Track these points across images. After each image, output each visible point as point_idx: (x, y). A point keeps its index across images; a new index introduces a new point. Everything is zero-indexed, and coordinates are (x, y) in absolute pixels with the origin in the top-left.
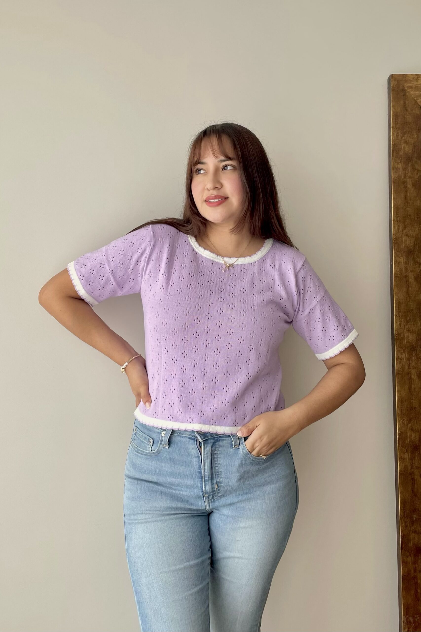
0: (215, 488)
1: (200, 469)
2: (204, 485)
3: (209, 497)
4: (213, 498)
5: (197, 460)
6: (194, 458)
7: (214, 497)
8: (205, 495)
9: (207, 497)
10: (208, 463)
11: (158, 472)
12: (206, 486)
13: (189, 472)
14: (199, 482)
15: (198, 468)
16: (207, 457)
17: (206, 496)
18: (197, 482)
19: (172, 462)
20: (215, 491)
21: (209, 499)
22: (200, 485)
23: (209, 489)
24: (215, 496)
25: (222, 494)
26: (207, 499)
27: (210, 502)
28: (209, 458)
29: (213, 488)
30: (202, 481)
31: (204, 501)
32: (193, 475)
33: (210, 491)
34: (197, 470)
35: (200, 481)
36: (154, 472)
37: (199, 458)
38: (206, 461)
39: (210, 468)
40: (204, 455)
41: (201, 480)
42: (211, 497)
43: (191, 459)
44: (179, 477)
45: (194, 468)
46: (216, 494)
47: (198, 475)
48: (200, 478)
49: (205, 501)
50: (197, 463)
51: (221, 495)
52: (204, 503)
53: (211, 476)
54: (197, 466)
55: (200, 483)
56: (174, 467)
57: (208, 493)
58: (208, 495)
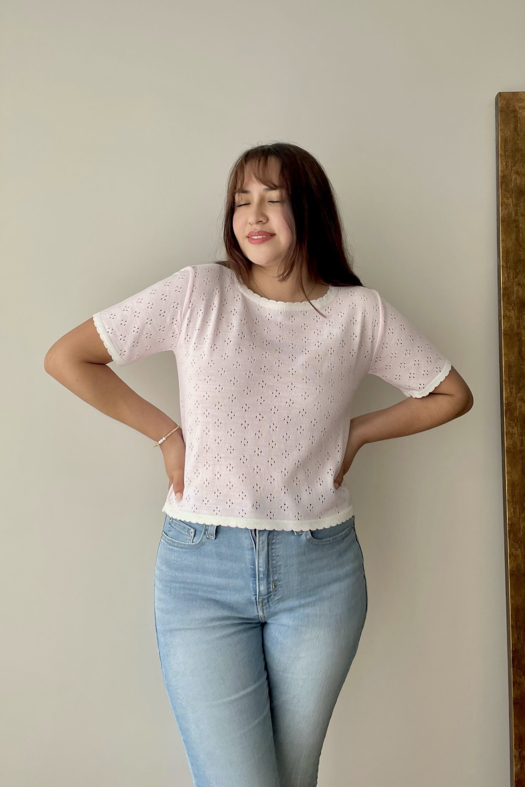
0: (271, 589)
2: (257, 585)
3: (264, 602)
7: (270, 601)
10: (263, 555)
12: (261, 586)
13: (240, 569)
14: (251, 581)
15: (251, 563)
16: (263, 547)
19: (219, 556)
20: (271, 592)
22: (252, 585)
27: (264, 607)
28: (265, 549)
29: (268, 588)
31: (256, 607)
32: (243, 572)
33: (265, 592)
37: (253, 548)
38: (260, 553)
39: (267, 560)
40: (259, 545)
41: (253, 579)
43: (243, 553)
45: (245, 564)
46: (272, 597)
47: (249, 572)
49: (258, 607)
51: (279, 597)
52: (257, 610)
53: (267, 573)
54: (250, 560)
57: (262, 596)
58: (262, 600)
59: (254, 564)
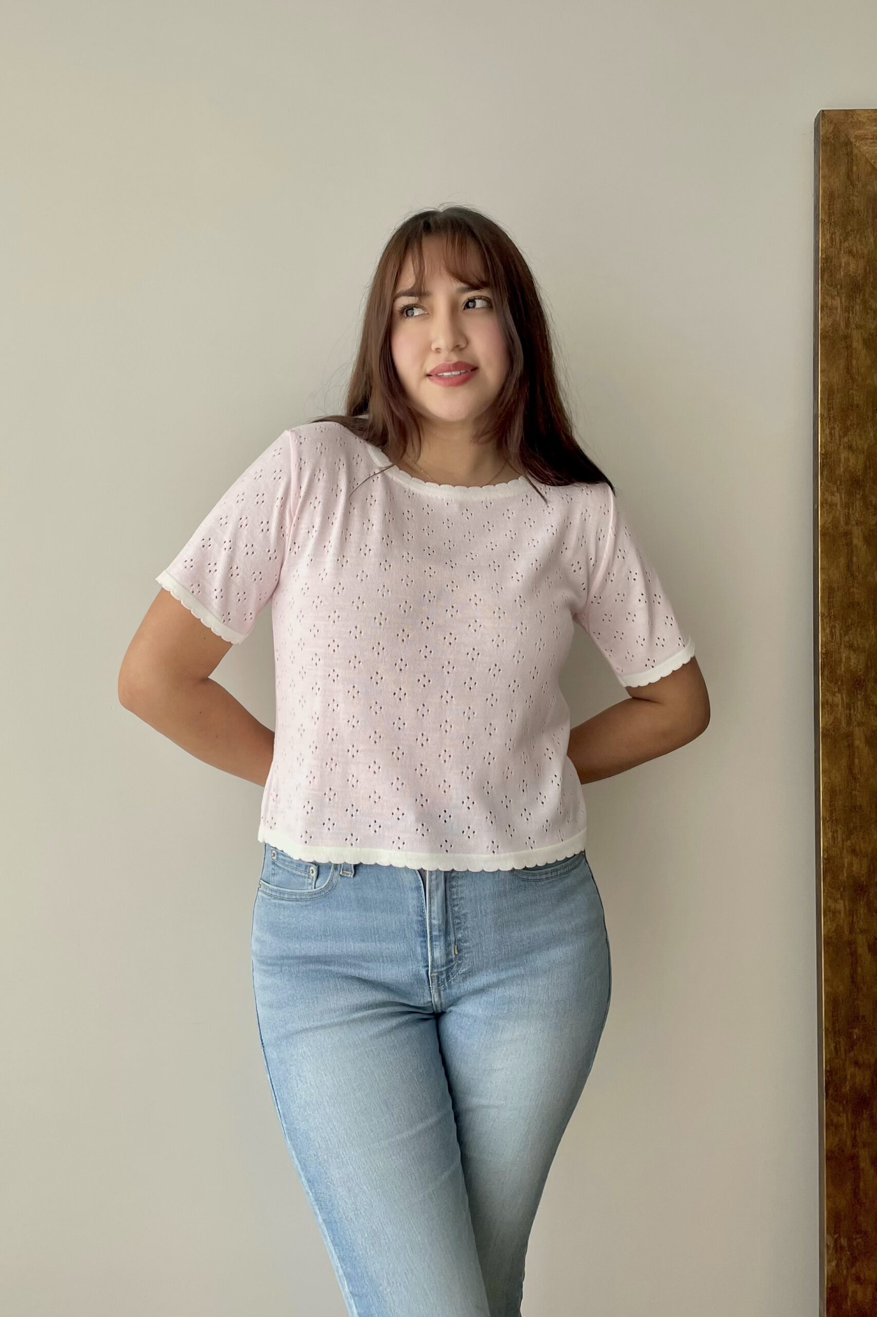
0: (452, 955)
1: (421, 916)
2: (429, 949)
3: (440, 976)
4: (448, 978)
5: (415, 894)
6: (409, 891)
7: (449, 976)
8: (431, 973)
9: (436, 978)
10: (438, 898)
11: (330, 932)
12: (435, 950)
13: (398, 923)
14: (418, 944)
15: (418, 912)
16: (437, 885)
17: (432, 975)
18: (416, 943)
19: (362, 905)
20: (451, 961)
21: (440, 982)
22: (422, 949)
23: (441, 958)
24: (452, 974)
25: (466, 969)
26: (436, 981)
27: (442, 988)
28: (440, 887)
29: (448, 954)
30: (426, 942)
31: (428, 987)
32: (406, 929)
33: (441, 961)
34: (415, 918)
35: (422, 942)
36: (319, 934)
37: (421, 890)
38: (434, 894)
39: (443, 909)
40: (431, 881)
41: (423, 939)
42: (444, 976)
43: (402, 895)
44: (375, 938)
45: (409, 914)
46: (455, 969)
47: (416, 929)
48: (420, 936)
49: (430, 986)
50: (415, 902)
51: (464, 970)
52: (429, 992)
53: (444, 928)
54: (416, 908)
55: (421, 947)
56: (366, 917)
57: (438, 968)
58: (437, 974)
59: (422, 914)
